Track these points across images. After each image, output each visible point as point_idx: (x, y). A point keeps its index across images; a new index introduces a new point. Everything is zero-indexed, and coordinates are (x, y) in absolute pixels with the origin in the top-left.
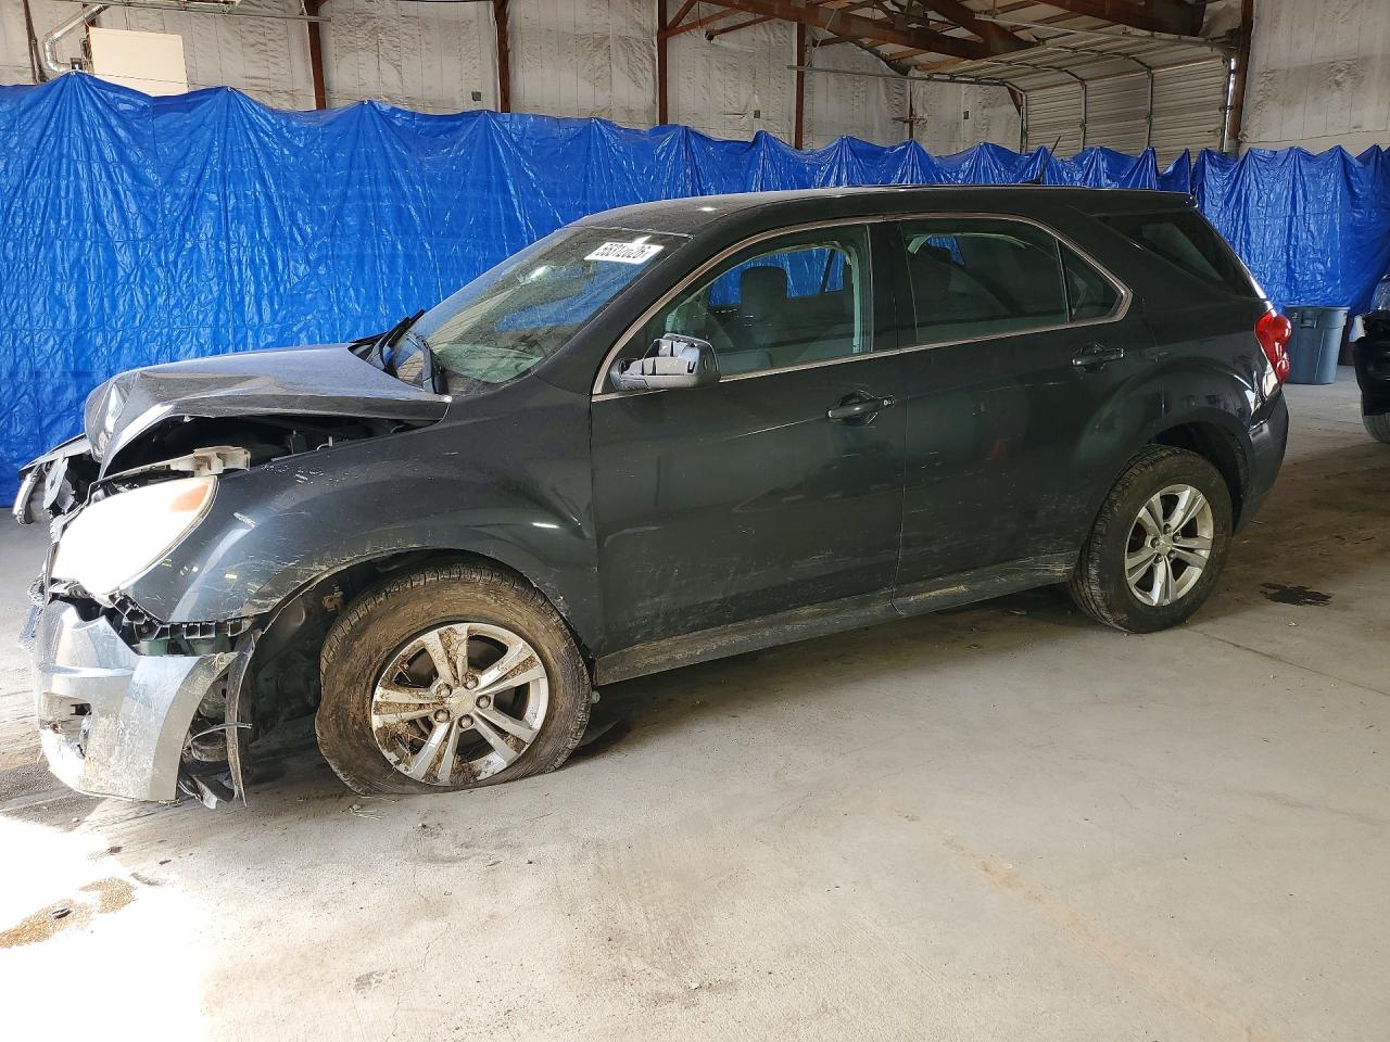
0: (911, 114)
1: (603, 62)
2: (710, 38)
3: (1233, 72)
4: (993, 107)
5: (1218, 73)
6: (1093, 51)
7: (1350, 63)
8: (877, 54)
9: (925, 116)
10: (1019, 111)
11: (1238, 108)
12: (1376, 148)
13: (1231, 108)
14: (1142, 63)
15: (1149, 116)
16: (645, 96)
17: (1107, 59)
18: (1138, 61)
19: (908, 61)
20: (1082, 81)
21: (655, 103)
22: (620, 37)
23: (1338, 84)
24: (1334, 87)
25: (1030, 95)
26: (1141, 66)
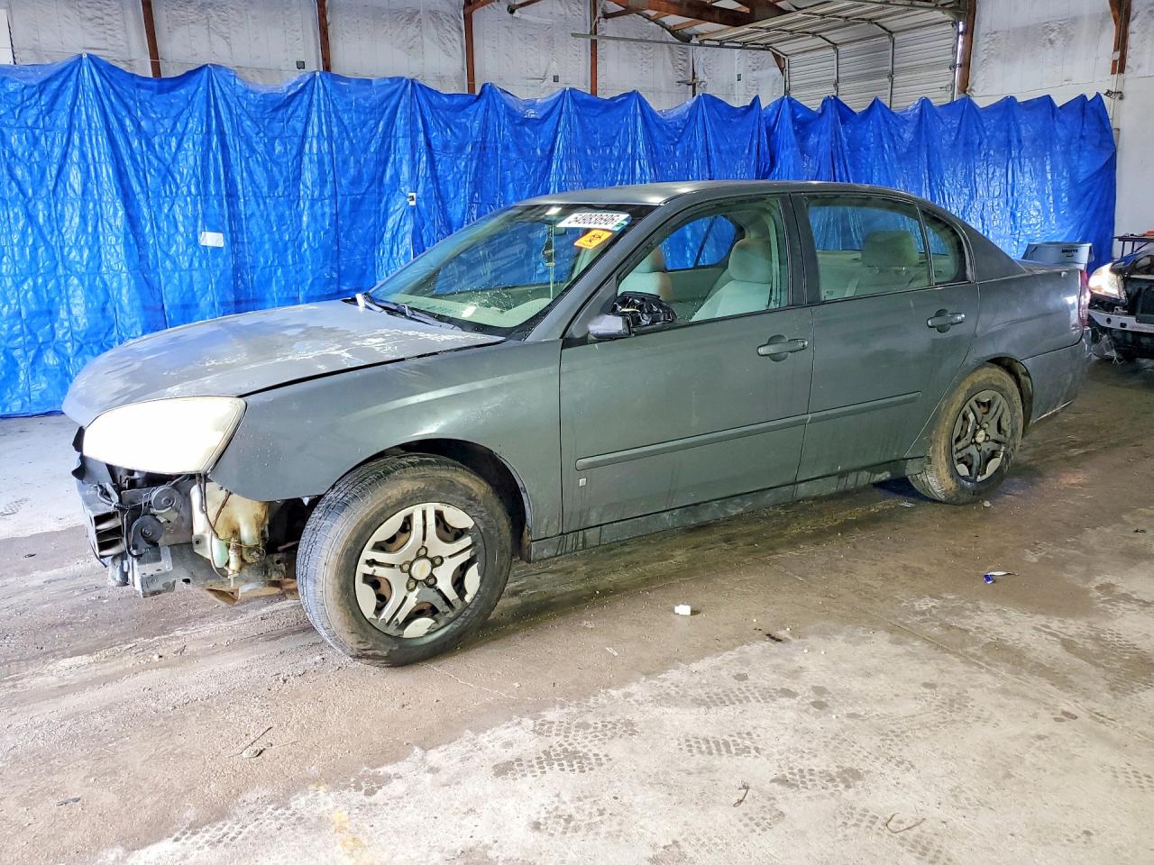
0: (694, 78)
1: (415, 33)
2: (512, 11)
3: (962, 33)
4: (761, 69)
5: (947, 35)
6: (840, 17)
7: (1061, 22)
8: (663, 25)
9: (706, 79)
10: (782, 72)
11: (966, 65)
12: (1083, 97)
13: (961, 66)
14: (884, 28)
15: (891, 76)
16: (456, 63)
17: (854, 24)
18: (881, 26)
19: (688, 31)
20: (835, 45)
21: (463, 69)
22: (430, 11)
23: (1051, 42)
24: (1049, 45)
25: (792, 59)
26: (884, 31)
